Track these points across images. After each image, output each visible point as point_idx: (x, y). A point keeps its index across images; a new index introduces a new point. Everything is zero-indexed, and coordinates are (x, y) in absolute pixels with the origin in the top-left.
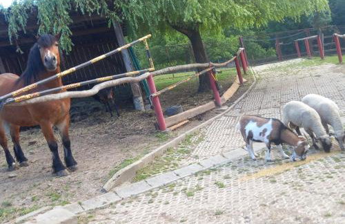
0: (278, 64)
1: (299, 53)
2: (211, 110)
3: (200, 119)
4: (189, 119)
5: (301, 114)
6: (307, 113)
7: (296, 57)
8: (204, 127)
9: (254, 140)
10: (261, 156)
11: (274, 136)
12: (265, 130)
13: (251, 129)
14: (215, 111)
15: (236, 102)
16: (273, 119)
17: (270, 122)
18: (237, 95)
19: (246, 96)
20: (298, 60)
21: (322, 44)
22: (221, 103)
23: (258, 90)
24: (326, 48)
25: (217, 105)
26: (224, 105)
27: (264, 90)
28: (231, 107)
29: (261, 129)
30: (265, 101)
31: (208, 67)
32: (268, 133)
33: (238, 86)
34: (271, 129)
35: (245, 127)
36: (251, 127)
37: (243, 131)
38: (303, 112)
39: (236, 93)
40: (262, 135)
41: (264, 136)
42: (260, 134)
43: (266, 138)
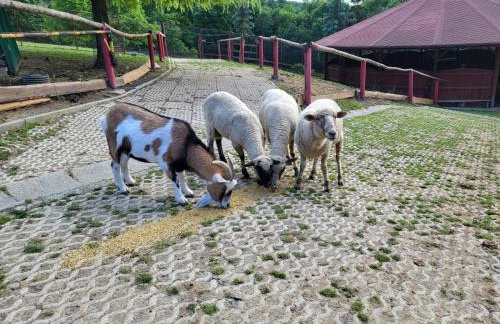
0: (199, 60)
1: (220, 55)
2: (99, 91)
3: (73, 101)
4: (52, 98)
5: (231, 119)
6: (241, 119)
7: (217, 58)
8: (73, 114)
9: (132, 156)
10: (142, 186)
11: (175, 156)
12: (157, 143)
13: (127, 133)
14: (104, 93)
15: (138, 88)
16: (176, 120)
17: (170, 125)
18: (143, 79)
19: (155, 82)
20: (219, 60)
21: (242, 51)
22: (116, 85)
23: (172, 79)
24: (246, 55)
25: (110, 85)
26: (121, 87)
27: (178, 81)
28: (131, 92)
29: (150, 138)
30: (176, 92)
31: (102, 29)
32: (164, 149)
33: (148, 70)
34: (171, 141)
35: (116, 126)
36: (129, 128)
37: (111, 135)
38: (234, 115)
39: (142, 77)
40: (151, 151)
41: (157, 153)
42: (147, 148)
43: (160, 156)
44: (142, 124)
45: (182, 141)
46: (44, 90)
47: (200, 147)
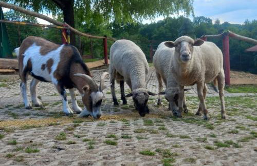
12: (50, 62)
13: (30, 56)
29: (45, 59)
31: (62, 26)
32: (54, 67)
40: (46, 69)
41: (50, 71)
42: (43, 67)
43: (52, 74)
44: (41, 49)
45: (67, 60)
46: (11, 63)
47: (79, 65)
